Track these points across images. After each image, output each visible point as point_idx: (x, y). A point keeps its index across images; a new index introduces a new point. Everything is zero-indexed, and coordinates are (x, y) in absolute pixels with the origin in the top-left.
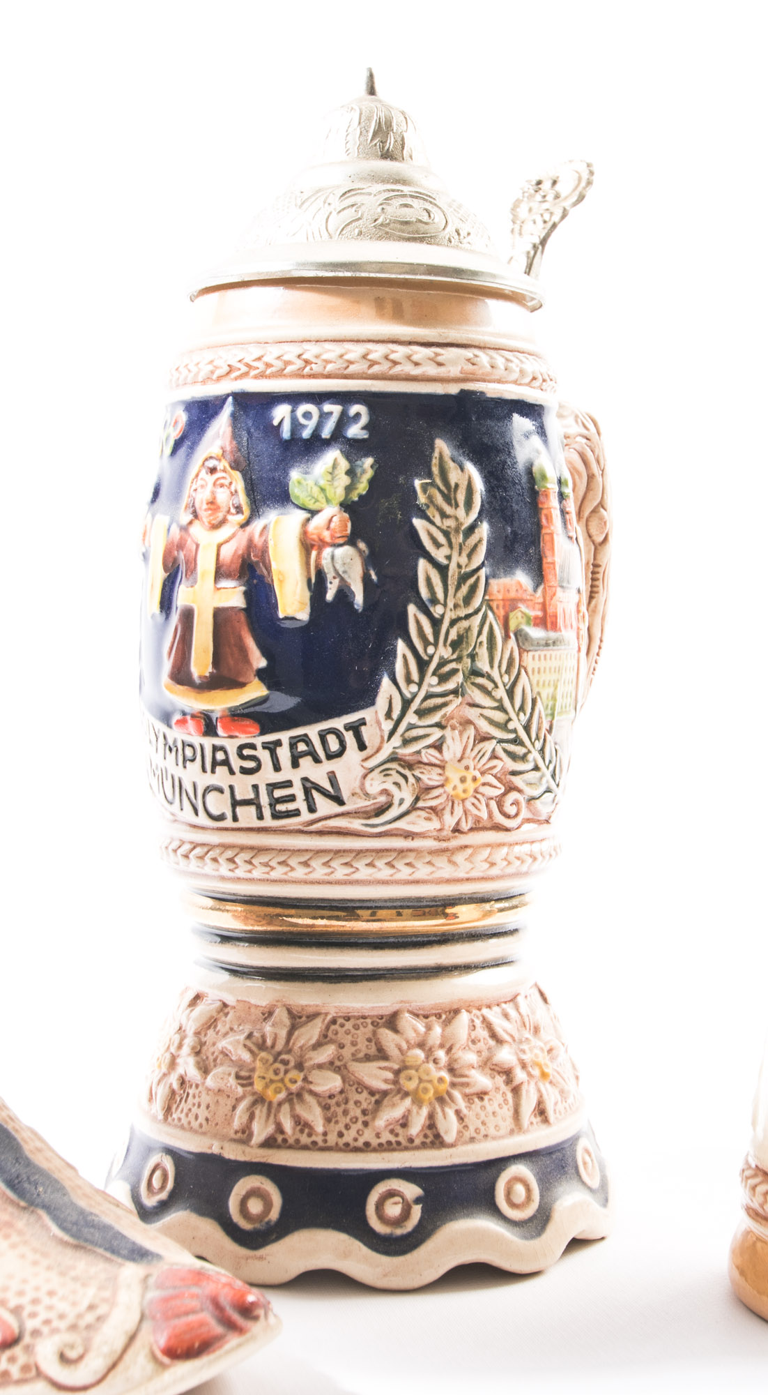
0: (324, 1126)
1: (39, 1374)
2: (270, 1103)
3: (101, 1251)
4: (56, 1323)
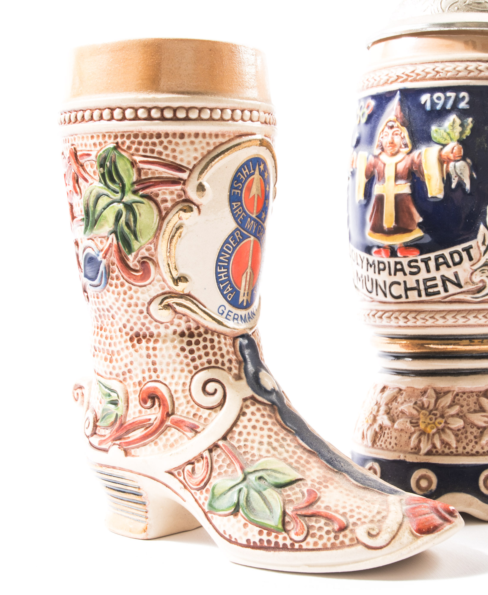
0: (456, 444)
1: (359, 542)
2: (429, 435)
4: (363, 520)
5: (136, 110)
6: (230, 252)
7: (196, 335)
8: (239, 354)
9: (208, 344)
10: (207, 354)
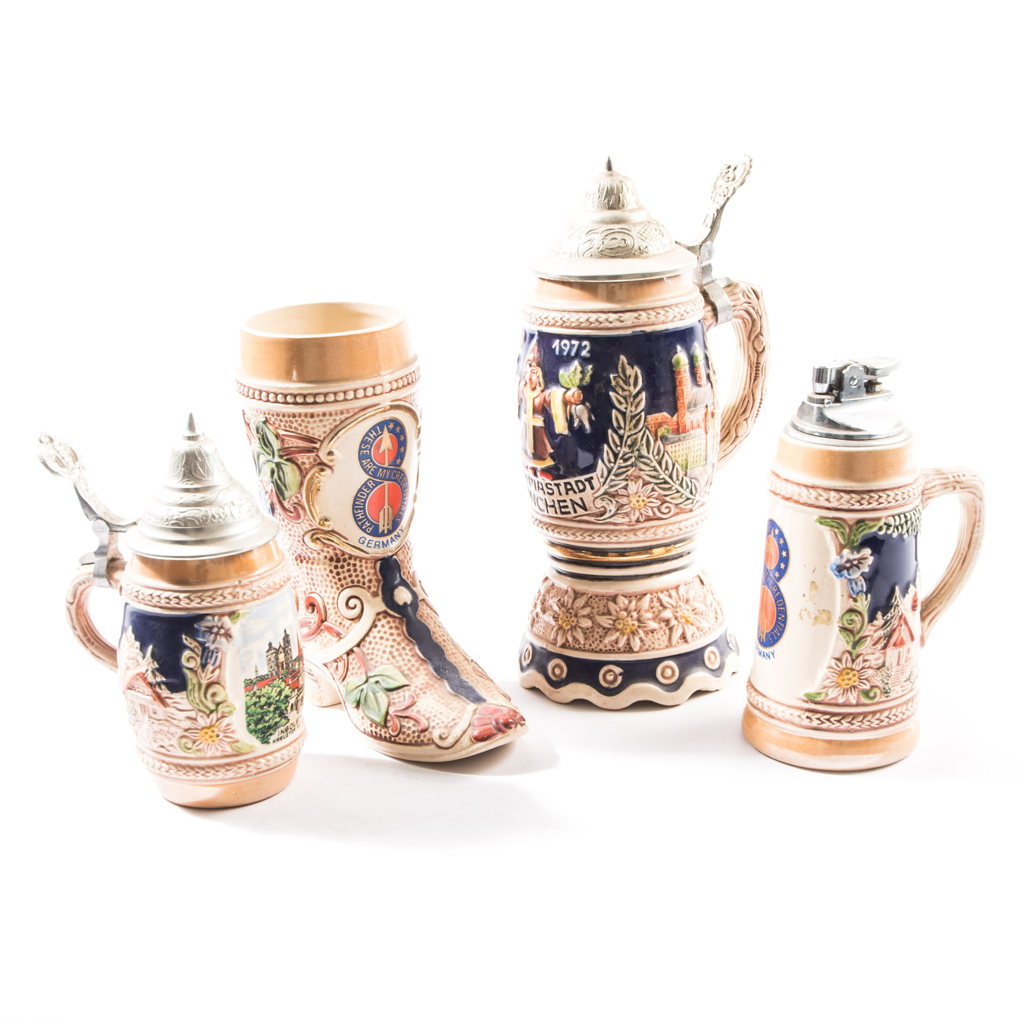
0: (584, 641)
1: (434, 743)
2: (564, 630)
3: (463, 697)
4: (440, 725)
5: (276, 395)
6: (364, 497)
7: (341, 560)
8: (379, 574)
9: (352, 568)
10: (350, 576)
